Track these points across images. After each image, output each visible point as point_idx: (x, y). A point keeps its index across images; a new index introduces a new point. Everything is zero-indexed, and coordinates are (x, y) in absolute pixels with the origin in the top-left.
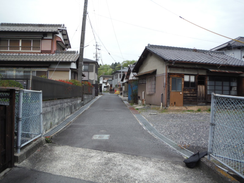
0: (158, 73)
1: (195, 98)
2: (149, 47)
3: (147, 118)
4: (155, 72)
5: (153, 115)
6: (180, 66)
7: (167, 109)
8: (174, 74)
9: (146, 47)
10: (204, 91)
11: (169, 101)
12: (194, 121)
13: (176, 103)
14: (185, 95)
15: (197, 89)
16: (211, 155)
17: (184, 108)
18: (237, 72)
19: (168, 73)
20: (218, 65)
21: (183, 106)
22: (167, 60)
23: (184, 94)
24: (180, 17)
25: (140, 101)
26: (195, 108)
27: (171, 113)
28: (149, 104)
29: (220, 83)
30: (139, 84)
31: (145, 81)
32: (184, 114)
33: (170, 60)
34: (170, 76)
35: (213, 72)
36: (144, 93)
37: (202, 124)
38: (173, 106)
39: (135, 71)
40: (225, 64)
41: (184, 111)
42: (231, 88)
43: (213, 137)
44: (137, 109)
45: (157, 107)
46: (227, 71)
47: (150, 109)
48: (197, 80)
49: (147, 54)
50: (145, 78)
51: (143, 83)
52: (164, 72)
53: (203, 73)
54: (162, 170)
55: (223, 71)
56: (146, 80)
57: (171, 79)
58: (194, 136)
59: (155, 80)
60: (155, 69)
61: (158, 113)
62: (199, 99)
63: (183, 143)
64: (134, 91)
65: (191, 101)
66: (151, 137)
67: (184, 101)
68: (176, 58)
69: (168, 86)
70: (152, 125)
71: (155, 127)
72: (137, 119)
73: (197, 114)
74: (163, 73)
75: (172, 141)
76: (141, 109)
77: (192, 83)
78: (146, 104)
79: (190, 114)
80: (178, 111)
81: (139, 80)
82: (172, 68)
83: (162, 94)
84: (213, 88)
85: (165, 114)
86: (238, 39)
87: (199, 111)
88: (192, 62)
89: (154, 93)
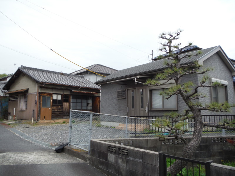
0: (30, 91)
1: (61, 112)
2: (22, 68)
3: (21, 131)
4: (27, 91)
5: (26, 128)
6: (50, 86)
7: (38, 123)
8: (45, 93)
9: (19, 68)
10: (68, 107)
11: (40, 116)
12: (60, 130)
13: (46, 117)
14: (53, 111)
15: (63, 105)
16: (70, 144)
17: (52, 121)
18: (92, 93)
19: (40, 92)
20: (79, 87)
21: (52, 119)
22: (39, 82)
23: (52, 109)
24: (51, 49)
25: (10, 117)
26: (61, 121)
27: (42, 125)
28: (21, 119)
29: (80, 101)
30: (10, 101)
31: (16, 99)
32: (53, 125)
33: (42, 82)
34: (41, 95)
35: (75, 92)
36: (15, 109)
37: (66, 131)
38: (43, 120)
39: (6, 88)
40: (84, 87)
41: (52, 123)
42: (88, 104)
43: (71, 134)
44: (9, 124)
45: (28, 121)
46: (85, 92)
47: (22, 123)
48: (63, 98)
49: (20, 74)
50: (16, 96)
51: (14, 100)
52: (36, 91)
53: (67, 93)
54: (42, 156)
55: (82, 92)
56: (18, 97)
57: (42, 97)
58: (60, 138)
59: (27, 98)
60: (27, 88)
61: (31, 127)
62: (64, 113)
63: (53, 143)
64: (4, 107)
65: (58, 115)
66: (29, 142)
67: (52, 115)
68: (46, 81)
69: (39, 103)
70: (27, 135)
71: (30, 136)
72: (13, 132)
73: (62, 125)
74: (34, 92)
75: (45, 143)
76: (13, 124)
77: (59, 101)
78: (18, 119)
79: (58, 125)
80: (47, 123)
81: (10, 97)
82: (43, 89)
83: (34, 110)
84: (75, 104)
85: (36, 126)
86: (95, 65)
87: (64, 122)
88: (59, 84)
89: (26, 109)
